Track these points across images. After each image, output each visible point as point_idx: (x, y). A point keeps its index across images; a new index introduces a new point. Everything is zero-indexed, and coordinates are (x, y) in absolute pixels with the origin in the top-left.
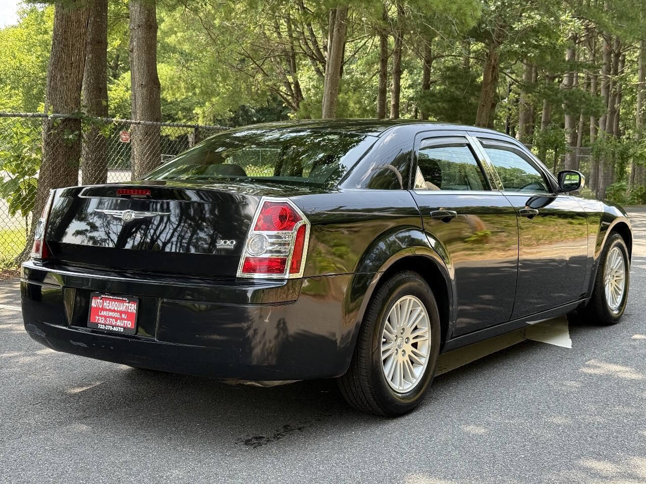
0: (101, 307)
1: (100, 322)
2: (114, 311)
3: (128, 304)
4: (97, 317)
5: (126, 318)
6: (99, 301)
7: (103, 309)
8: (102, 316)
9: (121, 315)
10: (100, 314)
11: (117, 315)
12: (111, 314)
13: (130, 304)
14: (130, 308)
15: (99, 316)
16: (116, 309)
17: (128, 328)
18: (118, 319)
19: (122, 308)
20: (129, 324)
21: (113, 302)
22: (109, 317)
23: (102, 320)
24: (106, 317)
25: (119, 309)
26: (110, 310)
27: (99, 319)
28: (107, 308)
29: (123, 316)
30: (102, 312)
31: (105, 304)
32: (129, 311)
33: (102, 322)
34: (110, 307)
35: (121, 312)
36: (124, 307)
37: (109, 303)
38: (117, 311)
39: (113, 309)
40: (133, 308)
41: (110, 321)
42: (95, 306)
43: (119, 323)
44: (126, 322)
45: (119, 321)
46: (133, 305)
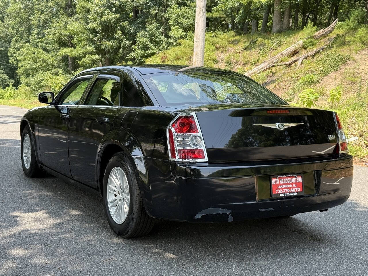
0: (278, 183)
1: (279, 193)
2: (288, 184)
3: (296, 178)
4: (277, 190)
5: (296, 186)
6: (276, 180)
7: (280, 184)
8: (280, 189)
9: (293, 186)
10: (278, 188)
11: (290, 186)
12: (286, 186)
13: (297, 178)
14: (297, 180)
15: (278, 189)
16: (289, 182)
17: (299, 192)
18: (291, 188)
19: (292, 181)
20: (299, 189)
21: (286, 179)
22: (285, 188)
23: (280, 191)
24: (282, 189)
25: (290, 182)
26: (285, 184)
27: (278, 191)
28: (283, 183)
29: (294, 185)
30: (280, 186)
31: (280, 181)
32: (298, 182)
33: (281, 192)
34: (284, 182)
35: (292, 184)
36: (294, 180)
37: (283, 180)
38: (290, 184)
39: (286, 183)
40: (299, 179)
41: (285, 190)
42: (274, 184)
43: (292, 190)
44: (296, 189)
45: (292, 189)
46: (299, 178)
